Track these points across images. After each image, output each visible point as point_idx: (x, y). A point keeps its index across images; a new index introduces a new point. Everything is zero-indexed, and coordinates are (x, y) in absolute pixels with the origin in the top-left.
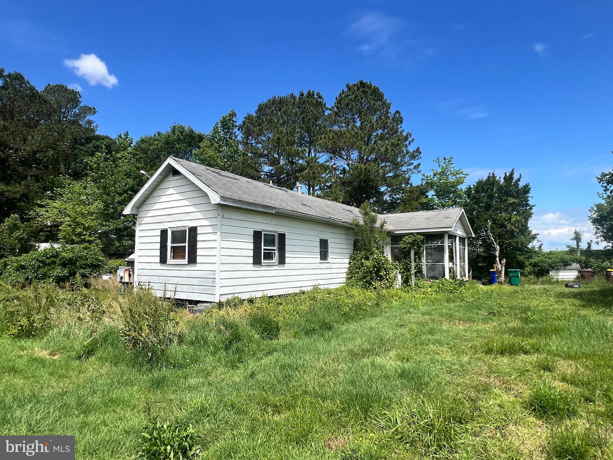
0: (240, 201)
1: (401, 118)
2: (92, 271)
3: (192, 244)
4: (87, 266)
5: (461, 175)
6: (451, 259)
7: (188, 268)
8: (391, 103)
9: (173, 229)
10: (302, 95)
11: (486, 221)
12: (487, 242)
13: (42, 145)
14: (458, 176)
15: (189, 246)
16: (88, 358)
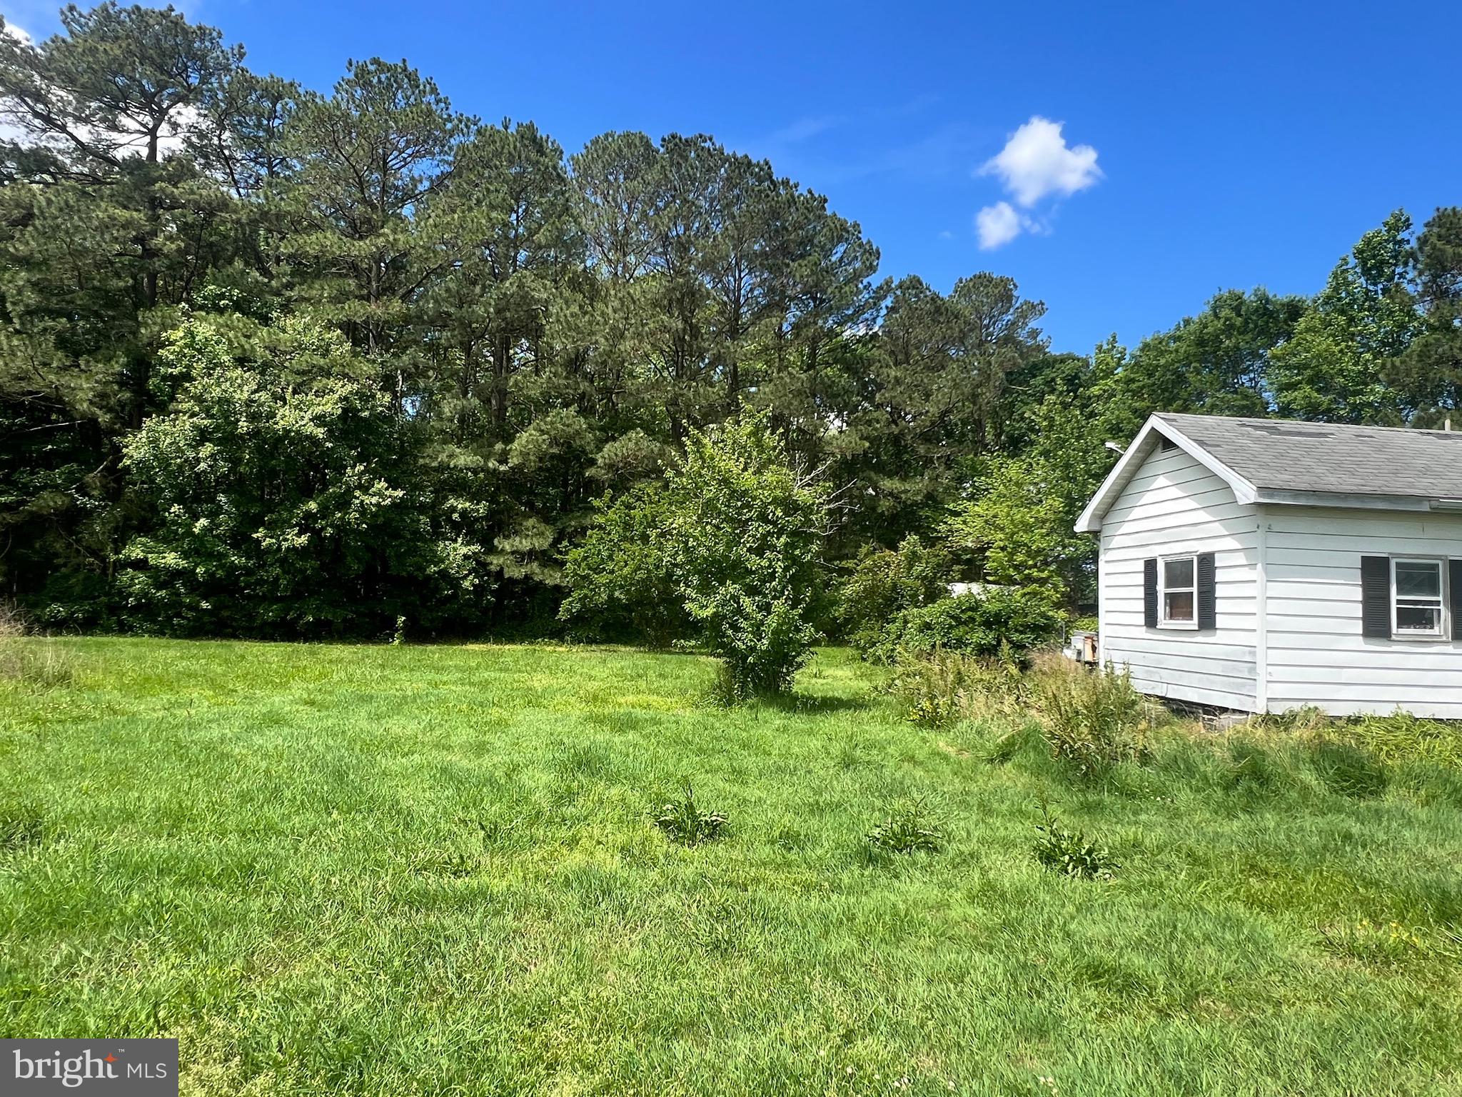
0: (1314, 493)
2: (1035, 639)
3: (1205, 589)
4: (1026, 628)
7: (1200, 638)
9: (1169, 559)
13: (954, 399)
15: (1200, 593)
16: (1002, 763)
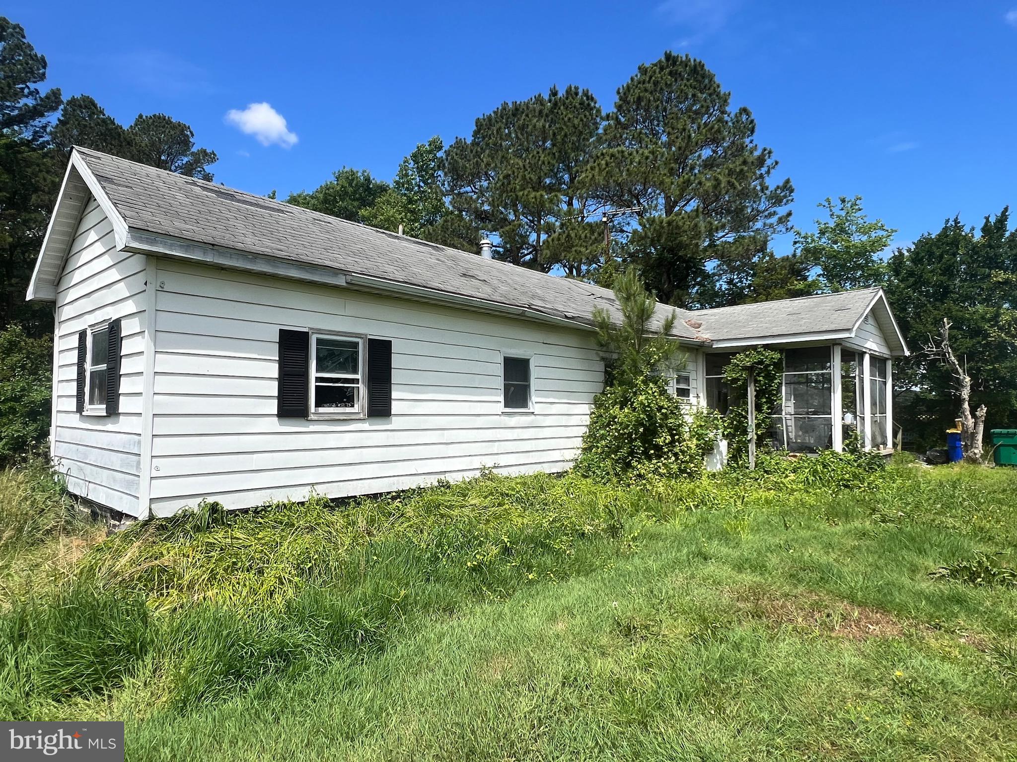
1: (752, 121)
3: (112, 366)
5: (881, 233)
6: (850, 404)
7: (107, 425)
8: (729, 94)
9: (93, 330)
10: (554, 93)
11: (938, 322)
12: (938, 369)
14: (873, 235)
15: (108, 370)
